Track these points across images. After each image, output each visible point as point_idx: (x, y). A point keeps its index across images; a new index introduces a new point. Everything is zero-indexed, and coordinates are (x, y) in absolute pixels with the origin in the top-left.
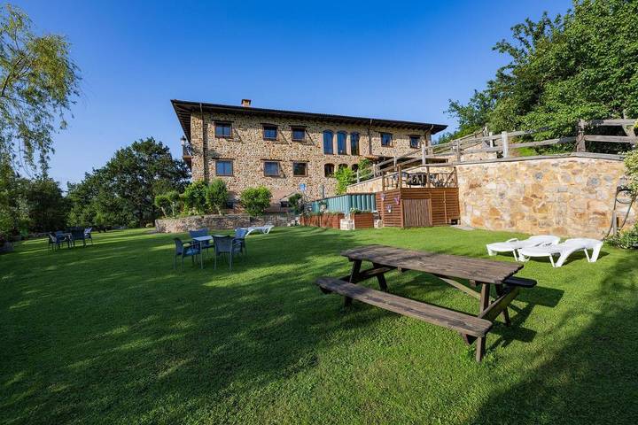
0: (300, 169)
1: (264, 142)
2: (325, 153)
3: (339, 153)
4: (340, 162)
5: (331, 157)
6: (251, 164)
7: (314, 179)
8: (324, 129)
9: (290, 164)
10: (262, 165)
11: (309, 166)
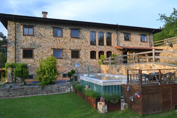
0: (75, 54)
1: (53, 38)
2: (91, 45)
3: (99, 45)
4: (100, 50)
5: (95, 47)
6: (45, 51)
7: (83, 60)
8: (91, 30)
9: (70, 51)
10: (52, 52)
11: (81, 52)
